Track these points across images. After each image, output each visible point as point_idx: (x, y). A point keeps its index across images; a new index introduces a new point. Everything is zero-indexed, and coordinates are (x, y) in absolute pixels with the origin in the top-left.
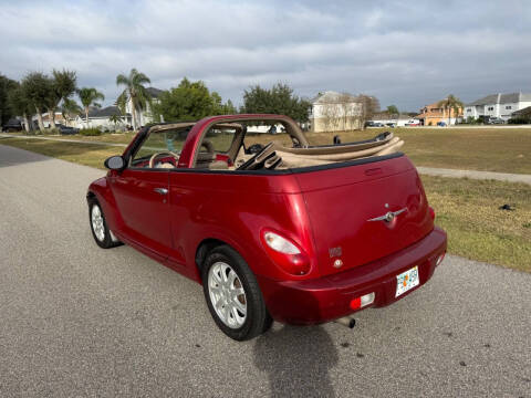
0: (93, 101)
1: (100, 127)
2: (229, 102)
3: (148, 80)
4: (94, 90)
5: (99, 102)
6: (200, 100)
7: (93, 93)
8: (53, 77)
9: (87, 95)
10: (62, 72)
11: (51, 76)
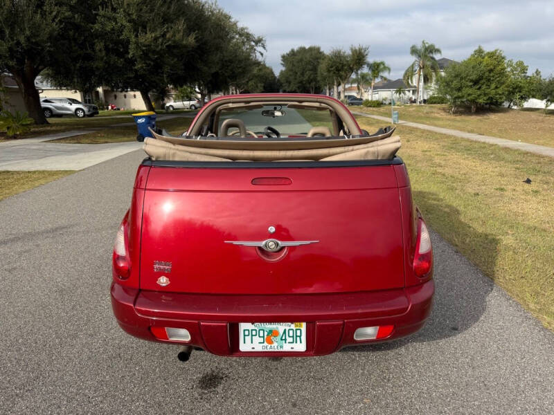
0: (381, 74)
1: (385, 99)
2: (538, 72)
3: (438, 51)
4: (383, 63)
5: (385, 74)
6: (491, 71)
7: (382, 66)
8: (351, 53)
9: (377, 68)
10: (357, 48)
11: (349, 52)
